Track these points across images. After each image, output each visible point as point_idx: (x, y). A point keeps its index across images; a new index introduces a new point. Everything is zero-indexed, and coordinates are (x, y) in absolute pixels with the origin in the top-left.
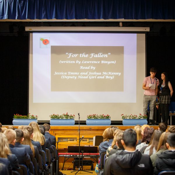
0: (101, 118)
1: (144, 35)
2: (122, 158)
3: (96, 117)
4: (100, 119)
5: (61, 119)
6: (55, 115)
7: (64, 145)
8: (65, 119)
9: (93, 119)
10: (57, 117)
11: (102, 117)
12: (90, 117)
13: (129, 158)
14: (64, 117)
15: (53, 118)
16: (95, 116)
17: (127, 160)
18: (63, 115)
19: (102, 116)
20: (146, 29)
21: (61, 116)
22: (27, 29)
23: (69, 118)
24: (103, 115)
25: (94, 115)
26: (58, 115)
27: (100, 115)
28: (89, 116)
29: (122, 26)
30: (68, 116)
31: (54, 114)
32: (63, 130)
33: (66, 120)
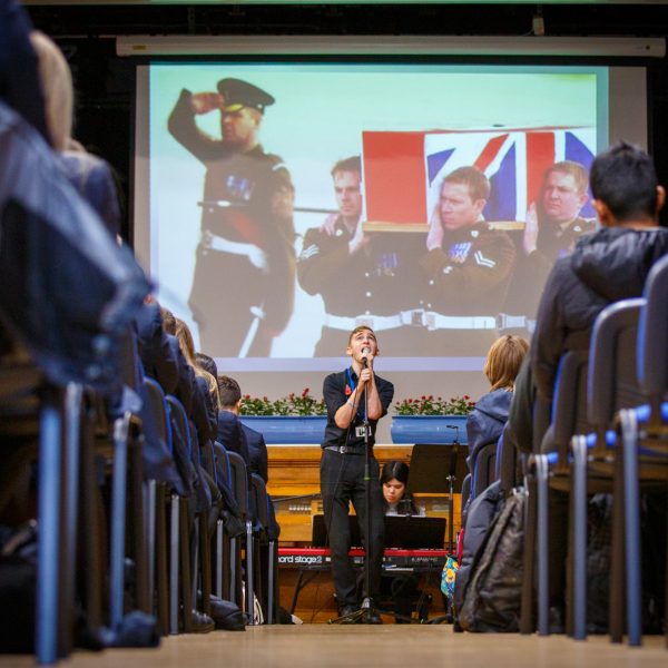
0: (456, 411)
1: (642, 71)
2: (606, 249)
3: (435, 407)
4: (451, 415)
5: (279, 415)
6: (252, 398)
7: (292, 525)
8: (298, 415)
9: (424, 415)
10: (260, 409)
11: (460, 408)
12: (410, 409)
13: (640, 246)
14: (291, 407)
15: (244, 413)
16: (430, 407)
17: (630, 252)
18: (288, 401)
19: (464, 404)
20: (648, 48)
21: (277, 404)
22: (125, 47)
23: (314, 414)
24: (467, 398)
25: (424, 398)
26: (265, 399)
27: (453, 401)
28: (402, 403)
29: (543, 31)
30: (311, 402)
31: (248, 397)
32: (290, 463)
33: (300, 419)
